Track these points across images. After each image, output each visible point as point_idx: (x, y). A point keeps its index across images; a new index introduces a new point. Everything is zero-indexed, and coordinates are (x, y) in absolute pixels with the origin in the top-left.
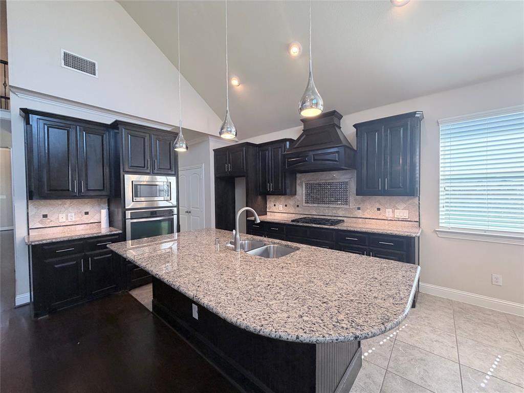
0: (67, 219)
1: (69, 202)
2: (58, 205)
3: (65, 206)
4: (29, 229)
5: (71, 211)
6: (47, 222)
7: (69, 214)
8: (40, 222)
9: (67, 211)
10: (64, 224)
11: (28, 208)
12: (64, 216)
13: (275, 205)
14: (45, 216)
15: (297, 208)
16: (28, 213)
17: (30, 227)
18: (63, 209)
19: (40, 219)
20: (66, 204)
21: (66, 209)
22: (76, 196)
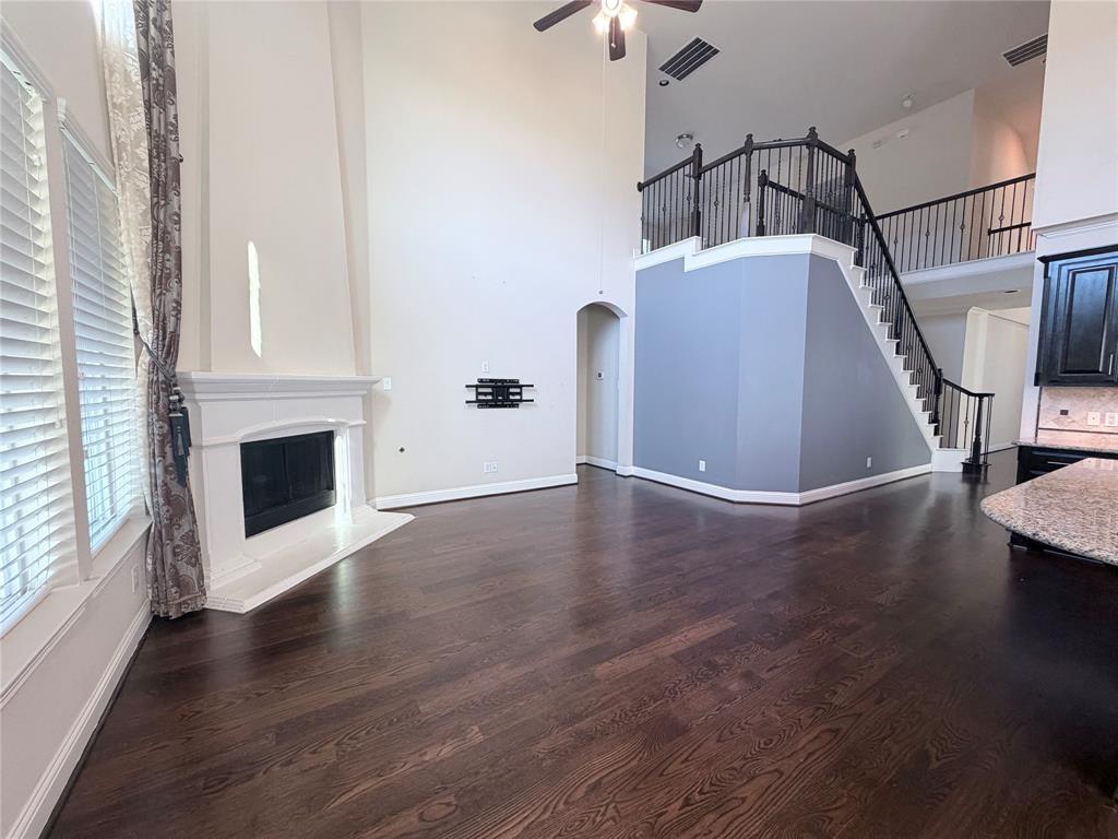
0: (1103, 420)
1: (1111, 393)
2: (1089, 396)
3: (1103, 399)
4: (1037, 428)
5: (1112, 408)
6: (1066, 422)
7: (1108, 414)
8: (1056, 421)
9: (1103, 408)
10: (1095, 430)
11: (1040, 399)
12: (1098, 415)
14: (1064, 412)
16: (1039, 406)
17: (1040, 426)
18: (1098, 404)
19: (1054, 417)
20: (1104, 396)
21: (1103, 405)
22: (1113, 381)
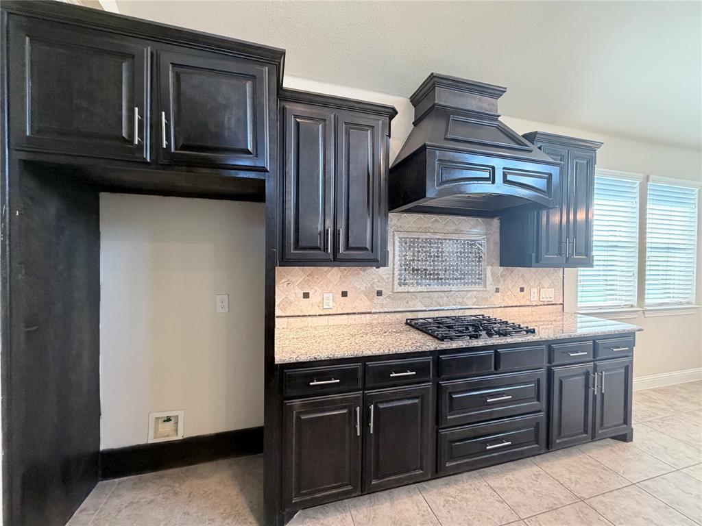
13: (306, 295)
15: (378, 300)
